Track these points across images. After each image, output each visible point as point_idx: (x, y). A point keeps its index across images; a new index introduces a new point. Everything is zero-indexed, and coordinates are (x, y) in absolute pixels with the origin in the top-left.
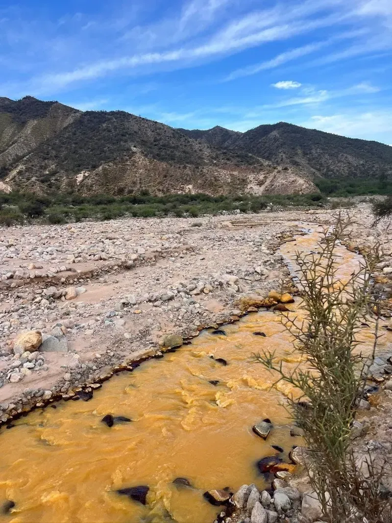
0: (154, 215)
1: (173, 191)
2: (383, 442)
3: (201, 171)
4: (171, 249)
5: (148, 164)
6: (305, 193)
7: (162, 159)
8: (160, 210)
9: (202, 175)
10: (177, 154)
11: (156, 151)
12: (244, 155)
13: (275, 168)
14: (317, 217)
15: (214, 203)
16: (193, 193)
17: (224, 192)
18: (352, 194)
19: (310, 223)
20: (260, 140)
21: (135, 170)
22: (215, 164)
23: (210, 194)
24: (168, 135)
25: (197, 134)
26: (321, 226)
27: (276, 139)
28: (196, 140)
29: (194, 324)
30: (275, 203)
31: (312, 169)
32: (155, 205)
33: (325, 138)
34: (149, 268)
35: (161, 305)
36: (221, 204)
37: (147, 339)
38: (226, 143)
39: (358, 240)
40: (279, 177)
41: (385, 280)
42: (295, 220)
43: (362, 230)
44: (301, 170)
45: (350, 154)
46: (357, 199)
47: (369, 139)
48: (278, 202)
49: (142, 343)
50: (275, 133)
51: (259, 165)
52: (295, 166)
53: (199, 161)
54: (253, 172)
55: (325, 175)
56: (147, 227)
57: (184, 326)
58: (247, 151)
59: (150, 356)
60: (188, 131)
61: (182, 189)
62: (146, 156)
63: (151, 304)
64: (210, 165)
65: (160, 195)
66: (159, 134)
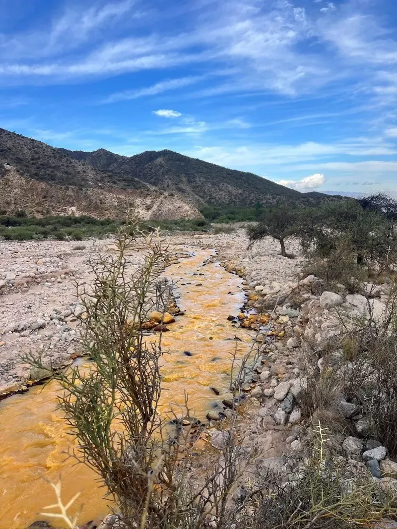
0: (31, 238)
1: (53, 213)
2: (246, 447)
3: (85, 193)
4: (47, 273)
5: (24, 183)
6: (190, 219)
7: (42, 179)
8: (37, 232)
9: (87, 197)
10: (59, 174)
11: (33, 170)
12: (130, 179)
13: (161, 194)
14: (200, 241)
15: (101, 226)
16: (77, 215)
17: (110, 215)
18: (233, 221)
19: (194, 247)
20: (146, 166)
21: (9, 189)
22: (100, 186)
23: (95, 217)
24: (47, 154)
25: (80, 155)
26: (204, 249)
27: (161, 166)
28: (79, 161)
29: (67, 353)
30: (162, 228)
31: (196, 196)
32: (33, 227)
33: (206, 167)
34: (19, 295)
35: (30, 334)
36: (108, 227)
37: (10, 374)
38: (112, 166)
39: (235, 262)
40: (165, 203)
41: (257, 297)
42: (181, 244)
43: (239, 253)
44: (186, 197)
45: (229, 183)
46: (236, 225)
47: (245, 171)
48: (165, 227)
49: (3, 378)
50: (160, 160)
51: (146, 189)
52: (180, 193)
53: (83, 183)
54: (140, 196)
55: (209, 202)
56: (21, 251)
57: (56, 355)
58: (133, 176)
59: (12, 392)
60: (70, 151)
61: (65, 211)
62: (22, 175)
63: (17, 334)
64: (95, 188)
65: (39, 216)
66: (37, 153)
